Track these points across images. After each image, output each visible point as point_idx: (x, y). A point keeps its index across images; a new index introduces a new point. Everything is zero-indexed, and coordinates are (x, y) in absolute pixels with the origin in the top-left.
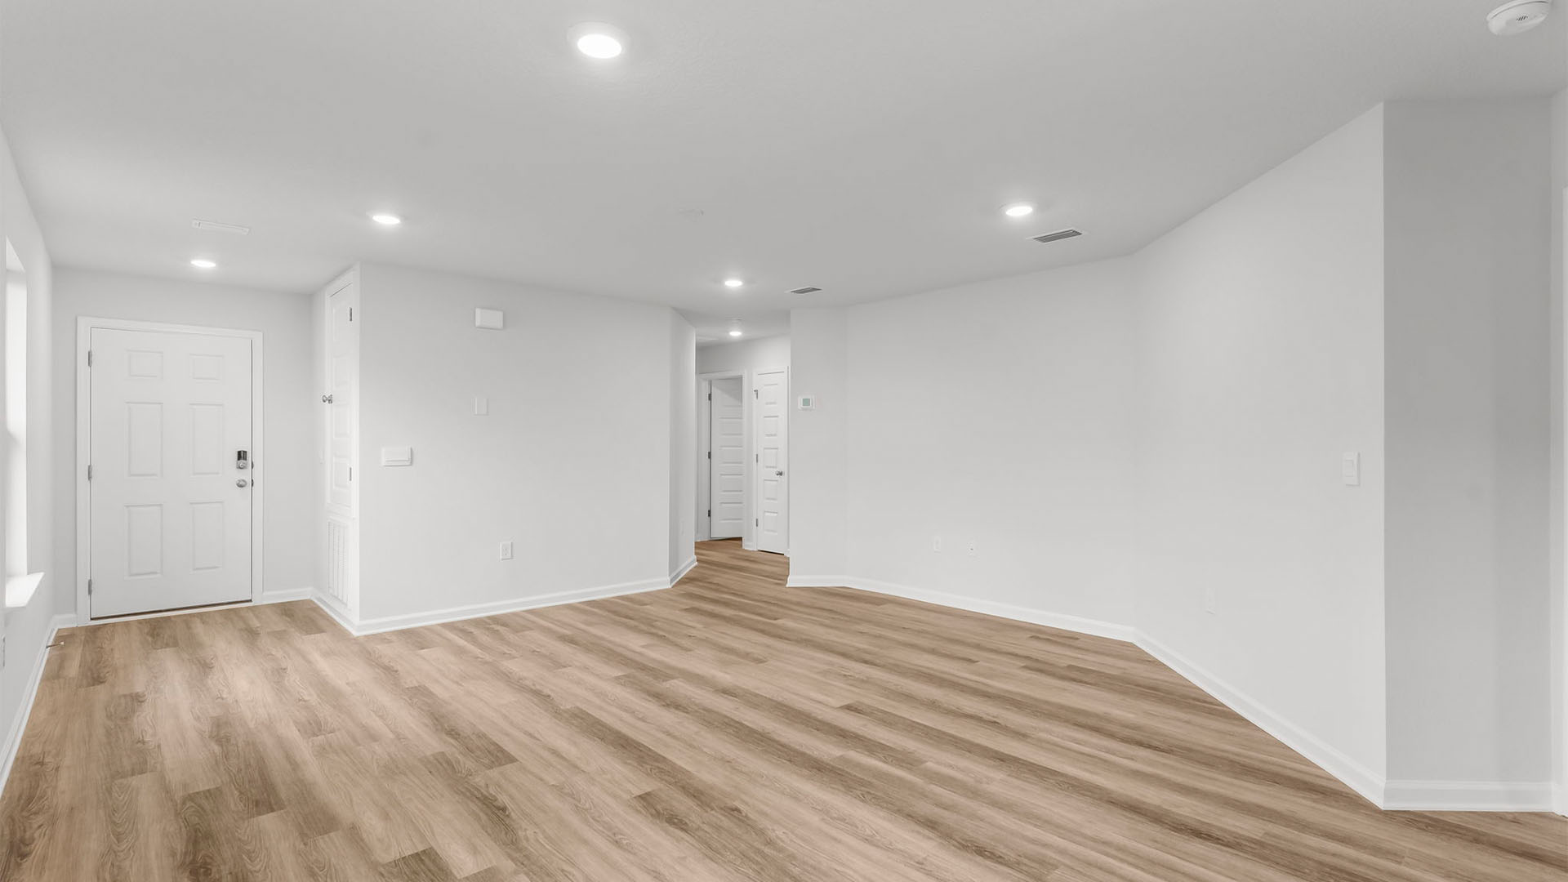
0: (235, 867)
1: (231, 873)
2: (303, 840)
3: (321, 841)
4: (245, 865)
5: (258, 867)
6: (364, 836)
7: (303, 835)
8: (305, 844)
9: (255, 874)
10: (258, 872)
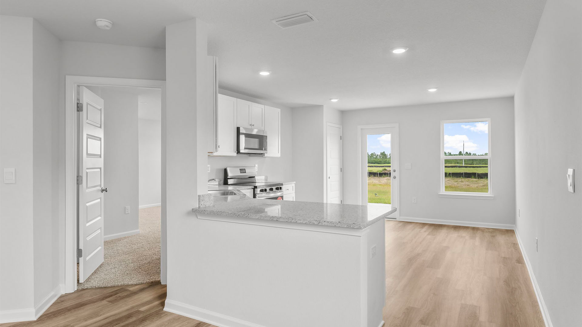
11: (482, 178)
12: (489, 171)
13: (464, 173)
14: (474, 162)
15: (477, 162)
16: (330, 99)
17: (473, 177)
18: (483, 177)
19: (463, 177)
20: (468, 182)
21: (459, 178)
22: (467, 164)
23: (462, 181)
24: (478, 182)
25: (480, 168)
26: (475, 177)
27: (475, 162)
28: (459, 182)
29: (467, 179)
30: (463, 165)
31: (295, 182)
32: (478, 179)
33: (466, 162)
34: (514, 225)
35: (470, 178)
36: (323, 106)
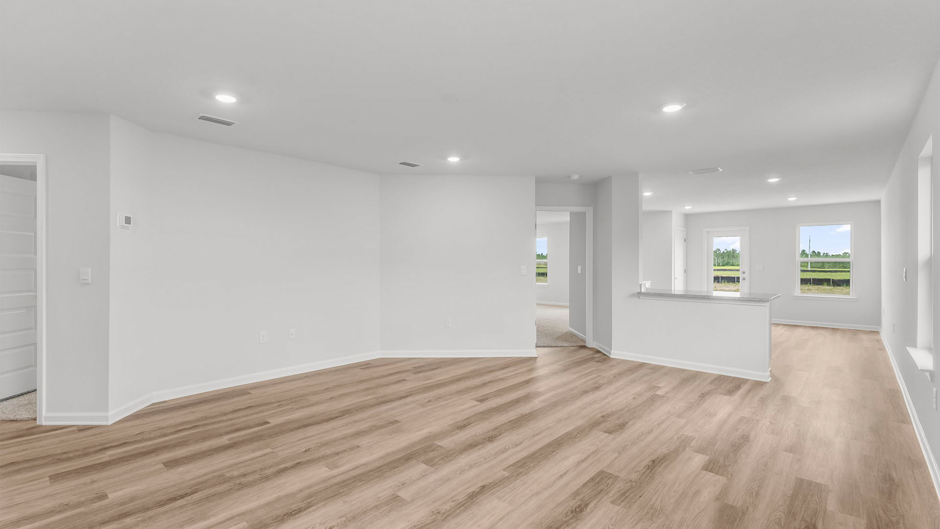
0: (791, 521)
1: (795, 520)
2: (747, 511)
3: (739, 504)
4: (785, 520)
5: (779, 513)
6: (717, 493)
7: (744, 514)
8: (748, 508)
9: (783, 511)
10: (781, 511)
11: (839, 285)
12: (852, 276)
13: (813, 279)
14: (824, 265)
15: (830, 264)
16: (684, 207)
17: (826, 284)
18: (841, 284)
19: (810, 284)
20: (817, 290)
21: (805, 285)
22: (814, 268)
23: (810, 289)
24: (833, 291)
25: (835, 273)
26: (829, 285)
27: (827, 265)
28: (805, 290)
29: (816, 287)
30: (809, 269)
31: (650, 281)
32: (833, 287)
33: (814, 265)
34: (880, 327)
35: (821, 285)
36: (671, 211)
